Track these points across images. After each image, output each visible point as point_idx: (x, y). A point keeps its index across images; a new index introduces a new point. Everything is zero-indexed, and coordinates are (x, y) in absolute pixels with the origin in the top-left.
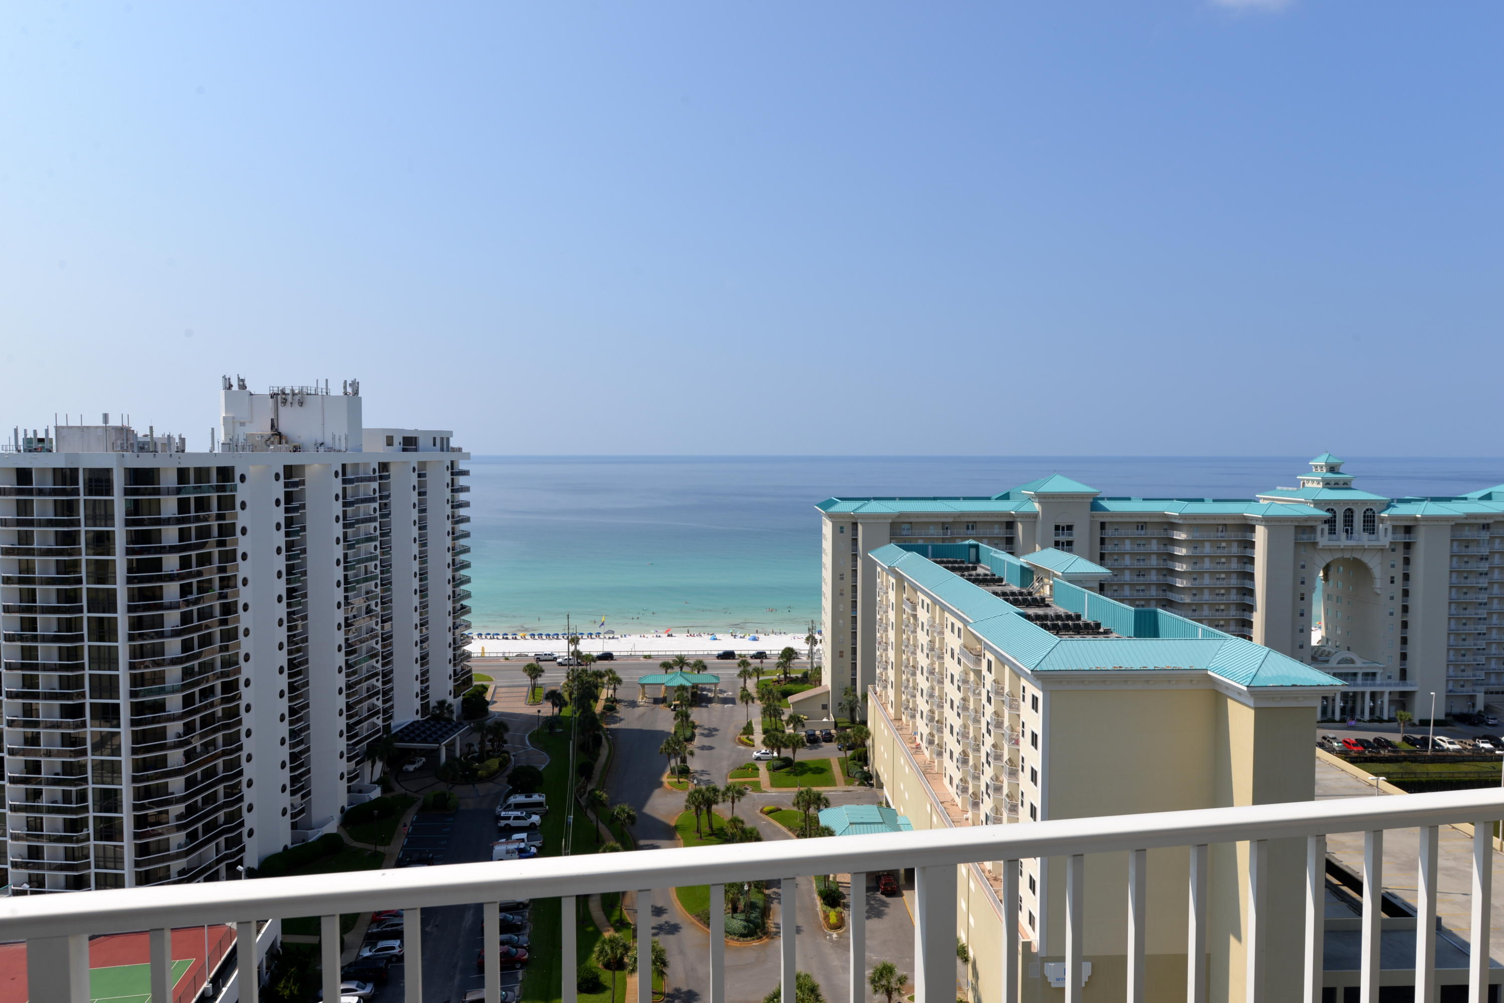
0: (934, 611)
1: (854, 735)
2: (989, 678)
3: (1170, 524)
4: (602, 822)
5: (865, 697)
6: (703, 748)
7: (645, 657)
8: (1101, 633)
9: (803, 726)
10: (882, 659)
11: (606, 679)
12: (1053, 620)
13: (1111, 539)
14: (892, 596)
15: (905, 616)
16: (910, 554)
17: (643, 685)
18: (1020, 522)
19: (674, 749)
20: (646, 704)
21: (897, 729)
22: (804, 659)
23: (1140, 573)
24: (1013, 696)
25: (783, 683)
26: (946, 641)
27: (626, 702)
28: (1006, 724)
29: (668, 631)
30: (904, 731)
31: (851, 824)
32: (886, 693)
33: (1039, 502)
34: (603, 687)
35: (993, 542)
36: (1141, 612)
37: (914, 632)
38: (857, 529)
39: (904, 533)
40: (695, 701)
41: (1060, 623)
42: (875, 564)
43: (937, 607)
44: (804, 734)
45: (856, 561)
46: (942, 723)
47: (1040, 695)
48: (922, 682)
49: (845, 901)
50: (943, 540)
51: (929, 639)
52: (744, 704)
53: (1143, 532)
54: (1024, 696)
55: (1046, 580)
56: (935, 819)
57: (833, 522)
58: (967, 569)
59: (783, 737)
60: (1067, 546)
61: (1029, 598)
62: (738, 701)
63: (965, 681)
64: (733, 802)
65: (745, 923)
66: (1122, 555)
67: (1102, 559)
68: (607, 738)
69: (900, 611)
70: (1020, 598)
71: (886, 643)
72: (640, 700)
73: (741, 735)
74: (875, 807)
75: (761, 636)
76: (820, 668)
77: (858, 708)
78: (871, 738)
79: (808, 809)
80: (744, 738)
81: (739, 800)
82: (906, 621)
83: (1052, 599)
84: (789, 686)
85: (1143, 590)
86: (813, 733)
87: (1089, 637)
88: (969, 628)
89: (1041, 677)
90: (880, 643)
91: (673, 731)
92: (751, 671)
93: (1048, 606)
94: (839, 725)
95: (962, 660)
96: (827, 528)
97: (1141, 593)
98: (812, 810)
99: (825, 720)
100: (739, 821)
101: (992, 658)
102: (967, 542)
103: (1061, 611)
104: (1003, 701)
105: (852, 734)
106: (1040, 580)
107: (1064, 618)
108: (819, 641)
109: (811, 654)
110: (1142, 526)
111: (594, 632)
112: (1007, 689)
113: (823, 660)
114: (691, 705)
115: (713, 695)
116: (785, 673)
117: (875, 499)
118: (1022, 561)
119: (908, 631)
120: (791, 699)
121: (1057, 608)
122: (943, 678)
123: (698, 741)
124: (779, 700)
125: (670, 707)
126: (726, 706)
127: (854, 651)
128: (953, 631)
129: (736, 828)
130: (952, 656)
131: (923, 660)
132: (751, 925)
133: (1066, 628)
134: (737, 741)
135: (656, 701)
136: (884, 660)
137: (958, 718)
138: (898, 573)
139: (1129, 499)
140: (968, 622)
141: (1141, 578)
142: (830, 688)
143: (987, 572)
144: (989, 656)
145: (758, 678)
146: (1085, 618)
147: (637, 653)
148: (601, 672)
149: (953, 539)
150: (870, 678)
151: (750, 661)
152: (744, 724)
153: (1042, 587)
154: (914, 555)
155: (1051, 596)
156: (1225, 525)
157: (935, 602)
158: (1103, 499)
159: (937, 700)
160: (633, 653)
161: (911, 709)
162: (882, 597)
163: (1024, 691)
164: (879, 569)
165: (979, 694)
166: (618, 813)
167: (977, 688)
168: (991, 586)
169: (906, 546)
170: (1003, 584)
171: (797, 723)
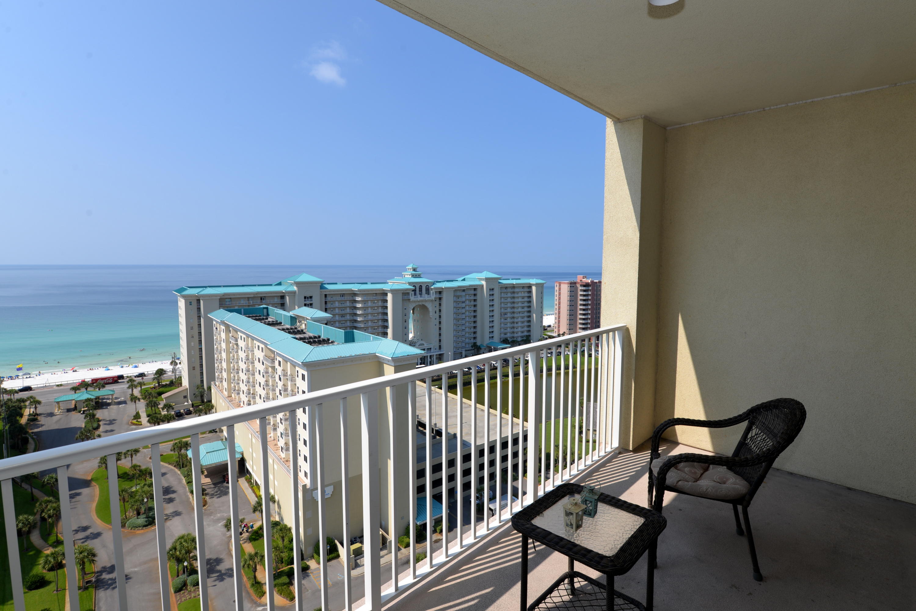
0: (248, 341)
1: (205, 408)
2: (279, 370)
3: (354, 294)
4: (34, 488)
5: (209, 389)
6: (106, 432)
7: (58, 386)
8: (330, 343)
9: (173, 409)
10: (219, 368)
11: (27, 403)
12: (308, 339)
13: (330, 301)
14: (223, 335)
15: (231, 345)
16: (232, 314)
17: (58, 403)
18: (288, 295)
19: (86, 435)
20: (61, 413)
21: (230, 402)
22: (170, 374)
23: (343, 316)
24: (292, 376)
25: (158, 388)
26: (255, 354)
27: (45, 414)
28: (289, 389)
29: (73, 369)
30: (234, 402)
31: (207, 453)
32: (222, 385)
33: (296, 286)
34: (26, 408)
35: (274, 305)
36: (347, 332)
37: (237, 352)
38: (200, 303)
39: (227, 303)
40: (98, 406)
41: (311, 340)
42: (212, 320)
43: (250, 338)
44: (173, 413)
45: (200, 319)
46: (255, 394)
47: (305, 373)
48: (243, 376)
49: (206, 492)
50: (249, 306)
51: (246, 354)
52: (133, 403)
53: (343, 298)
54: (298, 375)
55: (303, 322)
56: (254, 440)
57: (185, 300)
58: (263, 319)
59: (161, 417)
60: (311, 305)
61: (296, 330)
62: (129, 402)
63: (267, 372)
64: (132, 457)
65: (146, 519)
66: (334, 308)
67: (326, 310)
68: (33, 438)
69: (228, 342)
70: (291, 330)
71: (220, 359)
72: (56, 411)
73: (132, 420)
74: (220, 442)
75: (140, 365)
76: (181, 377)
77: (205, 395)
78: (214, 408)
79: (181, 451)
80: (134, 421)
81: (136, 455)
82: (232, 347)
83: (306, 330)
84: (162, 390)
85: (344, 323)
86: (179, 411)
87: (326, 345)
88: (268, 347)
89: (306, 365)
90: (217, 360)
91: (83, 426)
92: (136, 384)
93: (305, 333)
94: (195, 405)
95: (265, 362)
96: (182, 303)
97: (343, 325)
98: (183, 451)
99: (186, 404)
100: (137, 466)
101: (281, 360)
102: (262, 306)
103: (311, 335)
104: (287, 379)
105: (203, 408)
106: (300, 322)
107: (313, 338)
108: (178, 363)
109: (174, 371)
110: (343, 295)
111: (13, 375)
112: (289, 373)
113: (183, 373)
114: (95, 409)
115: (110, 401)
116: (159, 383)
117: (210, 287)
118: (291, 313)
119: (233, 352)
120: (163, 396)
121: (309, 334)
122: (254, 373)
123: (102, 429)
124: (156, 398)
125: (80, 412)
126: (120, 406)
127: (201, 365)
128: (259, 349)
129: (136, 470)
130: (259, 361)
131: (242, 365)
132: (150, 519)
133: (315, 342)
134: (130, 424)
135: (69, 410)
136: (220, 368)
137: (263, 390)
138: (226, 323)
139: (336, 284)
140: (267, 344)
141: (343, 318)
142: (188, 387)
143: (274, 320)
144: (279, 359)
145: (141, 388)
146: (322, 337)
147: (51, 384)
148: (23, 399)
149: (254, 305)
150: (212, 377)
151: (135, 379)
152: (134, 413)
153: (301, 325)
154: (235, 314)
155: (306, 329)
156: (376, 293)
157: (248, 336)
158: (325, 284)
159: (251, 383)
160: (47, 385)
161: (237, 390)
162: (217, 336)
163: (298, 373)
164: (214, 322)
165: (274, 377)
166: (48, 480)
167: (273, 375)
168: (276, 326)
169: (229, 310)
170: (282, 325)
171: (169, 408)
